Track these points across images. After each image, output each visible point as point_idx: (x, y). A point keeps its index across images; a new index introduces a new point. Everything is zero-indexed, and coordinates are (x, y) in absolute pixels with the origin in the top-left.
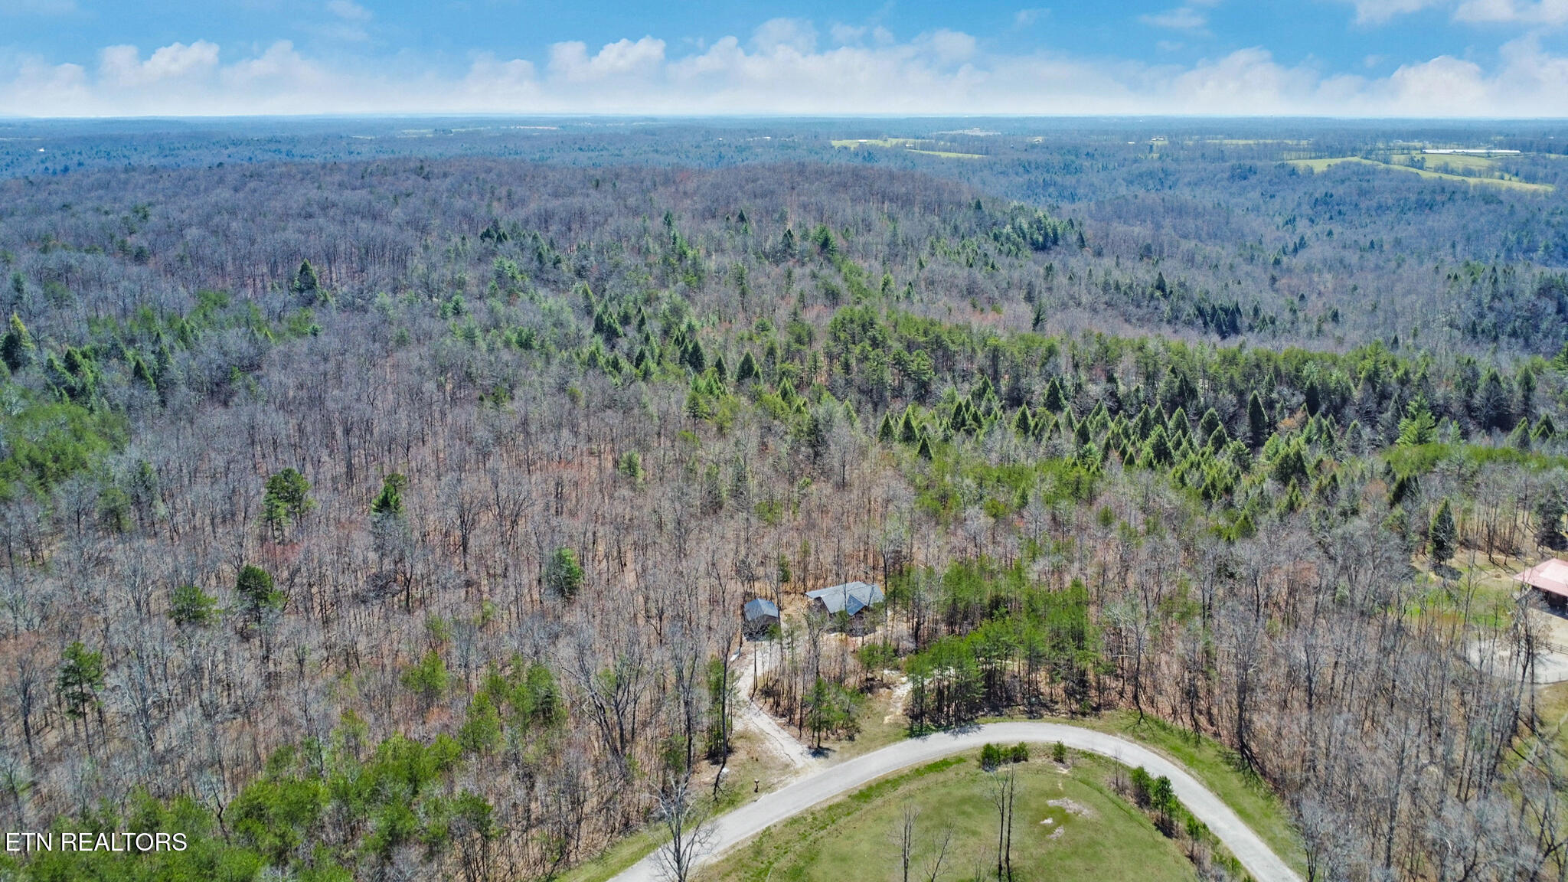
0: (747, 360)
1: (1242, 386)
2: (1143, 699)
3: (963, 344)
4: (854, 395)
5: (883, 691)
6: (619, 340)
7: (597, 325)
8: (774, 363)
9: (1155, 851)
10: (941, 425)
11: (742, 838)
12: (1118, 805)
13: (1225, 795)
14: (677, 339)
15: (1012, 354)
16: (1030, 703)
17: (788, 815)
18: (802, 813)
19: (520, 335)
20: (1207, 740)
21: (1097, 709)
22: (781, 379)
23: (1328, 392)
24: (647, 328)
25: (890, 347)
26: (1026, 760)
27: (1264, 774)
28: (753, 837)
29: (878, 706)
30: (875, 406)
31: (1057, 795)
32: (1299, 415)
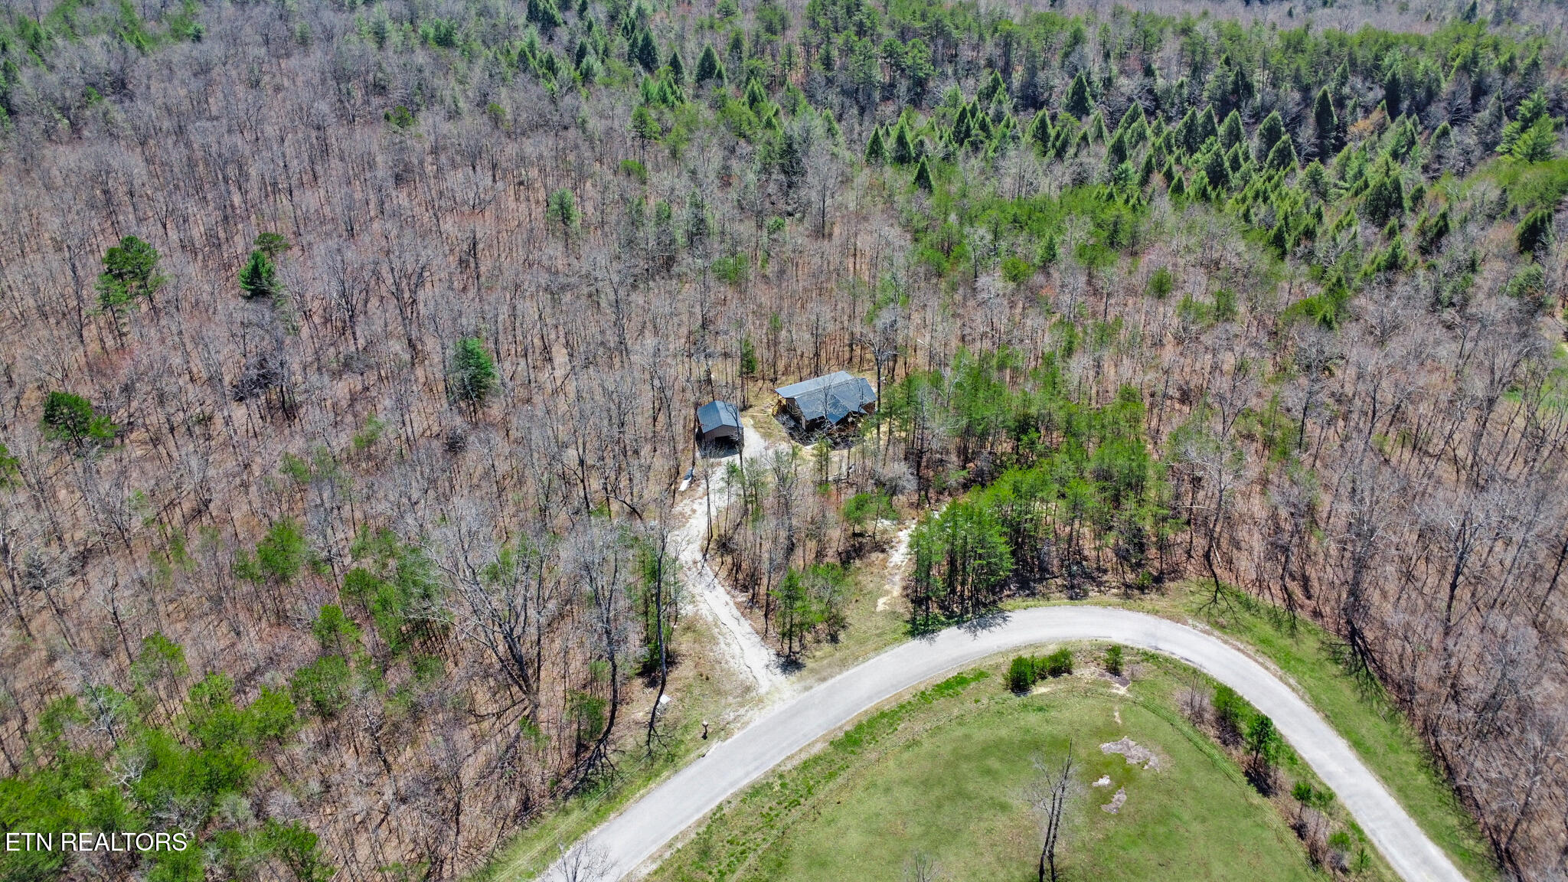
0: (708, 55)
1: (1311, 80)
2: (1217, 558)
3: (969, 30)
4: (834, 98)
5: (876, 556)
6: (558, 29)
7: (530, 12)
8: (740, 58)
9: (1250, 822)
10: (941, 138)
11: (683, 827)
12: (1195, 744)
13: (1336, 715)
14: (626, 27)
15: (1029, 42)
16: (1070, 575)
17: (746, 782)
18: (766, 777)
19: (437, 28)
20: (1306, 624)
21: (1158, 580)
22: (748, 79)
23: (1412, 85)
24: (590, 14)
25: (880, 36)
26: (1070, 673)
27: (1384, 678)
28: (699, 824)
29: (867, 581)
30: (862, 111)
31: (1112, 732)
32: (1376, 116)
